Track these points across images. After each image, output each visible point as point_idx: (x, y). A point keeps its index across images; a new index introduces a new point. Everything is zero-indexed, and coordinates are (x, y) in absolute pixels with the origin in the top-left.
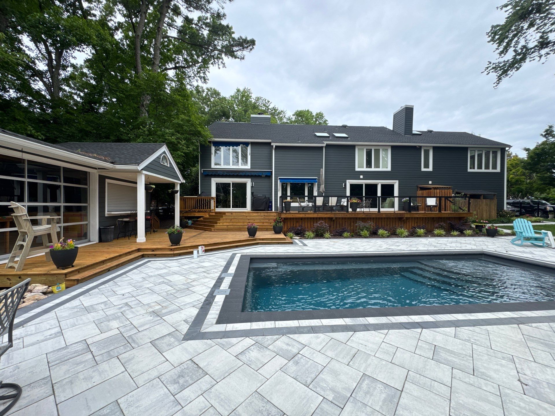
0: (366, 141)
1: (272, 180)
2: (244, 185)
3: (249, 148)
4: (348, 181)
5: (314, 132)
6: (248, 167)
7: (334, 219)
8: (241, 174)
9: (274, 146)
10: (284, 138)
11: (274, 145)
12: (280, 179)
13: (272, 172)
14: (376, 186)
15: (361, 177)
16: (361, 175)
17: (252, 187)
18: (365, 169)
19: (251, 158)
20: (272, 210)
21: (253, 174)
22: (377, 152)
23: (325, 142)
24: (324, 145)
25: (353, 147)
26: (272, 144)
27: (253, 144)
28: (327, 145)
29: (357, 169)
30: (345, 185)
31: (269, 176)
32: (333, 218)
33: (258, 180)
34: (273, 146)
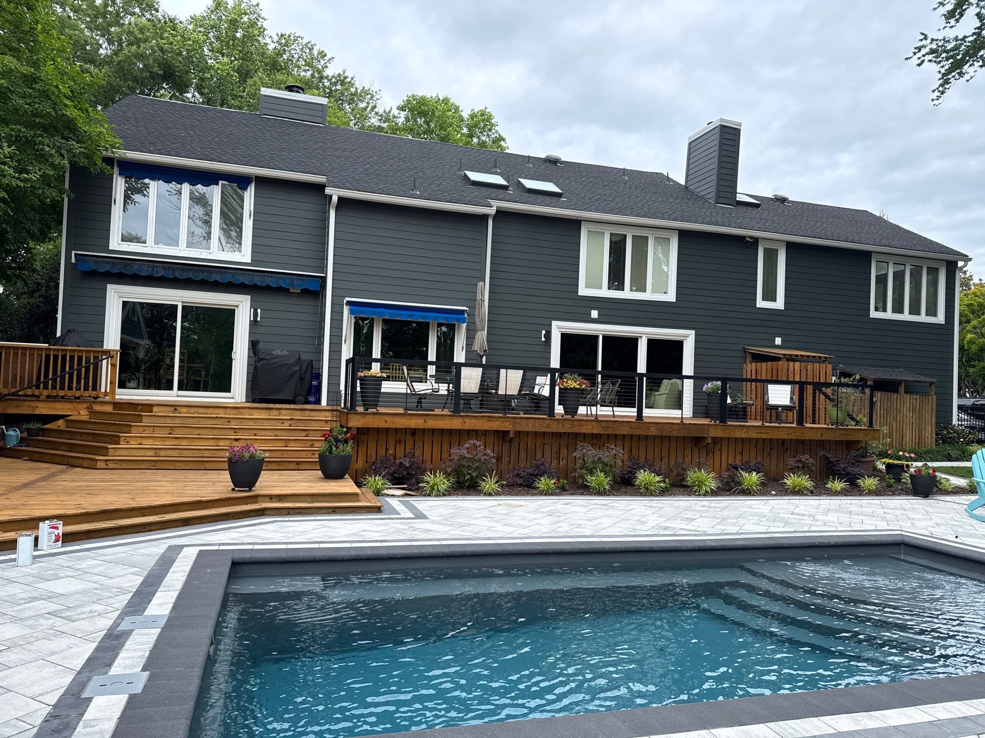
0: (611, 211)
1: (323, 305)
2: (227, 316)
3: (249, 196)
4: (555, 323)
5: (460, 169)
6: (243, 255)
7: (511, 435)
8: (217, 277)
9: (335, 199)
10: (367, 175)
11: (335, 193)
12: (349, 303)
13: (324, 279)
14: (632, 342)
15: (594, 314)
16: (595, 309)
17: (254, 323)
18: (605, 292)
19: (254, 228)
20: (318, 401)
21: (257, 280)
22: (641, 244)
23: (492, 202)
24: (492, 211)
25: (575, 225)
26: (328, 191)
27: (262, 181)
28: (500, 213)
29: (583, 291)
30: (548, 336)
31: (315, 292)
32: (508, 432)
33: (276, 303)
34: (331, 197)
